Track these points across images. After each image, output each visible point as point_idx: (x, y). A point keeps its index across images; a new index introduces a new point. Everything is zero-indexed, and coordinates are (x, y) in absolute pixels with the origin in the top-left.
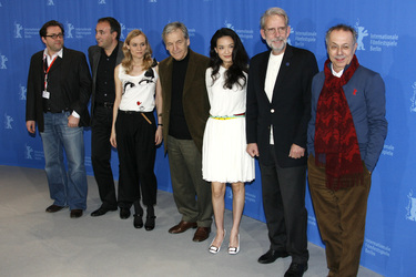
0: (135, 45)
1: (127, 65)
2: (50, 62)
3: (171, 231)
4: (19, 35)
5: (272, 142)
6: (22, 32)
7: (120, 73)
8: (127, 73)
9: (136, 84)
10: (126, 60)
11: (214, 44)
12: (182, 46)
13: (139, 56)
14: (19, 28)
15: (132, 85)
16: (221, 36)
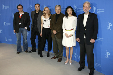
0: (46, 10)
1: (44, 16)
2: (21, 15)
3: (51, 58)
4: (3, 8)
5: (85, 38)
6: (4, 7)
7: (43, 18)
8: (45, 18)
9: (47, 21)
10: (44, 14)
11: (66, 10)
12: (59, 11)
13: (47, 13)
14: (3, 6)
15: (46, 21)
16: (68, 8)
